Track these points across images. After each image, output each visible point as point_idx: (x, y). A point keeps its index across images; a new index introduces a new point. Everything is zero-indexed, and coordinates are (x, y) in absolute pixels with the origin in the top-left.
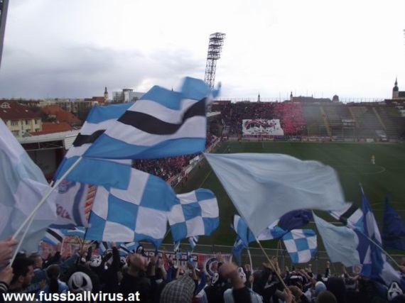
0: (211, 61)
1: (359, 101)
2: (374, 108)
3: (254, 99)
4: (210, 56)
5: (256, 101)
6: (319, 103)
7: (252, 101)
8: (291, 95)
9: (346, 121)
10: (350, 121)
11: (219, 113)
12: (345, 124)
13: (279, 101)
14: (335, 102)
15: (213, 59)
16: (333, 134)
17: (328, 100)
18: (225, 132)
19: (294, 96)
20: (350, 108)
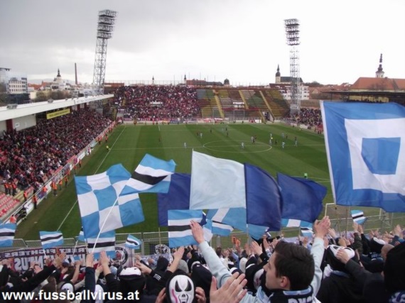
0: (101, 40)
1: (248, 85)
2: (260, 91)
3: (148, 82)
4: (100, 35)
5: (150, 83)
6: (211, 86)
7: (146, 83)
8: (185, 79)
9: (237, 103)
10: (240, 103)
11: (112, 96)
12: (236, 106)
13: (173, 85)
14: (227, 86)
15: (104, 38)
16: (225, 116)
17: (219, 84)
18: (119, 115)
19: (188, 79)
20: (240, 91)
